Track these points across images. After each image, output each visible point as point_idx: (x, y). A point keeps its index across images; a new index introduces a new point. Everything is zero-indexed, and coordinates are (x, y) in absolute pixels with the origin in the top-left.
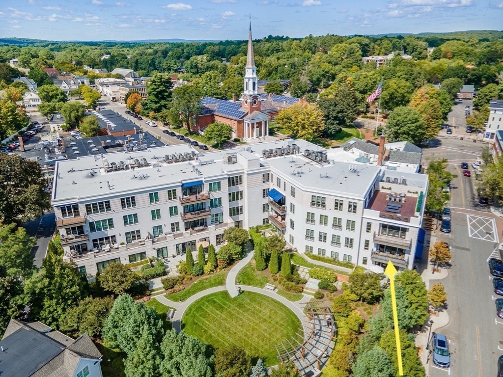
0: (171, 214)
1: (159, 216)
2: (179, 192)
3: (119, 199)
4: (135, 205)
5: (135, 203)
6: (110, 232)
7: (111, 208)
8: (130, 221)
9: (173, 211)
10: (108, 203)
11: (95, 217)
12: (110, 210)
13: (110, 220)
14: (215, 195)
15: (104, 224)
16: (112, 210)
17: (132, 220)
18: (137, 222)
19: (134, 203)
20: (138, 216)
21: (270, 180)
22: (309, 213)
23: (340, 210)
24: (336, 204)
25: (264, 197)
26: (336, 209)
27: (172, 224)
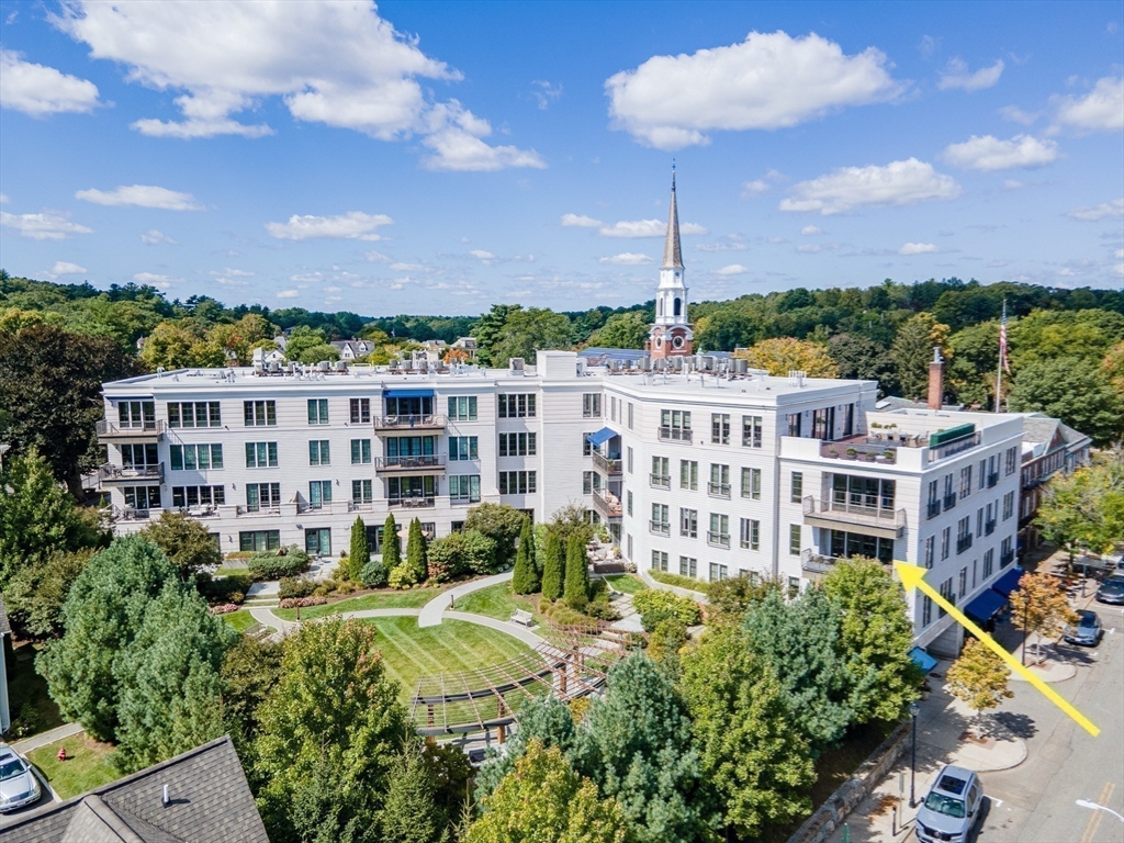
0: (355, 457)
1: (325, 458)
2: (377, 407)
3: (239, 403)
4: (274, 423)
5: (274, 417)
6: (212, 477)
7: (222, 421)
8: (259, 457)
9: (359, 450)
10: (215, 406)
11: (184, 436)
12: (219, 424)
13: (217, 448)
14: (461, 429)
15: (203, 456)
16: (223, 426)
17: (265, 458)
18: (276, 464)
19: (272, 417)
20: (279, 447)
21: (603, 412)
22: (656, 459)
23: (724, 442)
24: (716, 426)
25: (587, 453)
26: (716, 441)
27: (356, 484)
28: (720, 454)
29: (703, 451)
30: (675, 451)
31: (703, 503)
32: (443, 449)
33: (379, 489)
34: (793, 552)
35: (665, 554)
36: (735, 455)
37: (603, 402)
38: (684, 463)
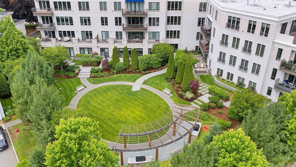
0: (116, 23)
1: (107, 24)
2: (123, 5)
3: (77, 2)
4: (89, 10)
5: (89, 8)
7: (72, 9)
8: (85, 22)
9: (118, 21)
10: (69, 3)
11: (60, 14)
13: (71, 18)
15: (67, 21)
16: (72, 11)
18: (90, 25)
20: (91, 19)
21: (207, 10)
22: (224, 35)
23: (252, 32)
24: (250, 25)
25: (199, 25)
26: (249, 31)
27: (117, 33)
28: (250, 37)
29: (243, 35)
30: (232, 34)
31: (240, 55)
32: (146, 22)
33: (125, 36)
34: (272, 78)
35: (222, 71)
36: (256, 39)
37: (207, 6)
38: (234, 38)
